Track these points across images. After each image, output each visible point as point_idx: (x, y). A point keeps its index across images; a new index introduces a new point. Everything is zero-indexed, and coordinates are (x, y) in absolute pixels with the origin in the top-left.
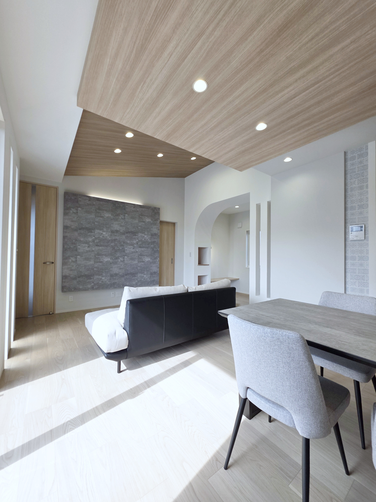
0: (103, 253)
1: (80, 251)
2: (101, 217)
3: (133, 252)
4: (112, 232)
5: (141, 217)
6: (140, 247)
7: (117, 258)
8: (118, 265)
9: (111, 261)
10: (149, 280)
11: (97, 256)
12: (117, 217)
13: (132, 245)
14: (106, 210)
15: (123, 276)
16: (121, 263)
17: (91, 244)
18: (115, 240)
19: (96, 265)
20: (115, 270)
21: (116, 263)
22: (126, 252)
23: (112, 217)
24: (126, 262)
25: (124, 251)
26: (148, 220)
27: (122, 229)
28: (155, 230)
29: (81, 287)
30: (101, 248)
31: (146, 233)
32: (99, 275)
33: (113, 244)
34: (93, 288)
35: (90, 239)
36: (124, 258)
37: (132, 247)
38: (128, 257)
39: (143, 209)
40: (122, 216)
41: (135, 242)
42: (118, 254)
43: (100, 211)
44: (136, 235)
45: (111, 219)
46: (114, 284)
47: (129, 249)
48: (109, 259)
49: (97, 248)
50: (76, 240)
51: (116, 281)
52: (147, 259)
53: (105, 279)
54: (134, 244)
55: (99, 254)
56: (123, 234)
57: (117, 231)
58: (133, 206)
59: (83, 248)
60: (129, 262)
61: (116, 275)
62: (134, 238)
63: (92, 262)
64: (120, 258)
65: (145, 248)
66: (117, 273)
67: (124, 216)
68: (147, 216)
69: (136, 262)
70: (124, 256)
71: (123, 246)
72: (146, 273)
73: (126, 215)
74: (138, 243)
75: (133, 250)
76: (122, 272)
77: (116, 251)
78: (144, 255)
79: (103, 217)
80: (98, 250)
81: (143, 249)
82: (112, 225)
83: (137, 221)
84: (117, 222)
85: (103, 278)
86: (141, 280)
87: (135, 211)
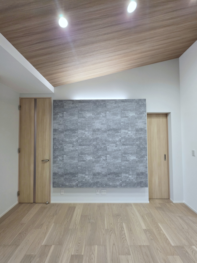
0: (85, 153)
1: (65, 151)
2: (84, 117)
3: (115, 151)
4: (94, 131)
5: (123, 112)
6: (123, 145)
7: (99, 157)
8: (101, 164)
9: (94, 160)
10: (135, 181)
11: (80, 155)
12: (98, 116)
13: (114, 142)
14: (88, 111)
15: (106, 176)
16: (104, 162)
17: (75, 143)
18: (97, 139)
19: (80, 164)
20: (97, 168)
21: (98, 162)
22: (109, 150)
23: (93, 116)
24: (108, 161)
25: (106, 150)
26: (132, 114)
27: (104, 127)
28: (140, 124)
29: (67, 184)
30: (83, 147)
31: (130, 129)
32: (83, 173)
33: (95, 143)
34: (77, 186)
35: (74, 140)
36: (106, 157)
37: (114, 145)
38: (110, 155)
39: (126, 103)
40: (103, 114)
41: (117, 139)
42: (100, 153)
43: (82, 112)
44: (118, 132)
45: (93, 119)
46: (97, 183)
47: (111, 147)
48: (92, 158)
49: (80, 147)
50: (63, 141)
51: (99, 180)
52: (133, 158)
53: (88, 177)
54: (117, 141)
55: (82, 153)
56: (105, 132)
57: (98, 130)
58: (114, 102)
59: (68, 148)
60: (112, 161)
61: (99, 174)
62: (116, 136)
63: (76, 161)
64: (103, 157)
65: (129, 145)
66: (100, 172)
67: (106, 113)
68: (130, 110)
69: (119, 161)
70: (107, 154)
71: (104, 144)
72: (131, 173)
73: (107, 112)
74: (121, 141)
75: (116, 148)
76: (104, 171)
77: (98, 150)
78: (128, 154)
79: (85, 117)
80: (81, 149)
81: (127, 147)
82: (93, 124)
83: (119, 117)
84: (98, 121)
85: (87, 177)
86: (125, 181)
87: (116, 107)
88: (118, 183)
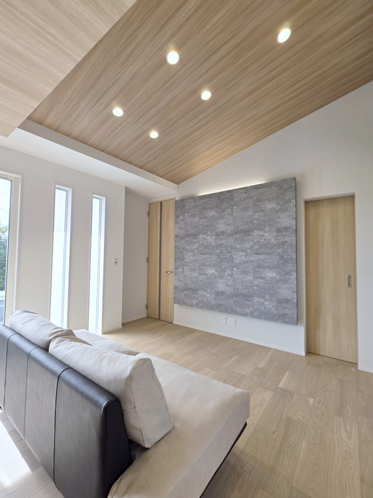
0: (207, 264)
1: (186, 260)
3: (245, 262)
4: (217, 235)
5: (256, 204)
6: (257, 254)
7: (223, 270)
8: (225, 281)
9: (216, 273)
10: (274, 311)
12: (223, 214)
13: (243, 250)
14: (210, 208)
15: (231, 297)
16: (229, 278)
17: (196, 252)
18: (221, 245)
19: (201, 278)
20: (221, 286)
21: (221, 277)
22: (236, 261)
23: (217, 215)
24: (235, 276)
25: (232, 261)
26: (270, 206)
27: (230, 229)
28: (286, 220)
29: (187, 302)
30: (205, 256)
31: (267, 229)
32: (204, 291)
33: (218, 251)
34: (197, 306)
36: (232, 270)
37: (244, 254)
38: (238, 269)
39: (261, 190)
40: (229, 211)
41: (248, 246)
42: (225, 265)
43: (204, 211)
44: (250, 235)
45: (216, 218)
46: (221, 305)
47: (239, 257)
48: (214, 271)
49: (202, 257)
50: (183, 249)
51: (223, 302)
52: (270, 274)
53: (210, 297)
54: (247, 249)
55: (203, 265)
56: (231, 235)
57: (223, 233)
58: (244, 191)
59: (189, 257)
60: (240, 276)
61: (223, 293)
63: (197, 274)
64: (228, 270)
65: (265, 254)
66: (224, 291)
67: (232, 209)
68: (268, 200)
69: (250, 278)
70: (233, 267)
71: (230, 252)
72: (268, 298)
73: (235, 207)
74: (253, 248)
75: (245, 259)
76: (230, 291)
77: (222, 260)
78: (264, 267)
79: (206, 217)
80: (202, 259)
81: (261, 257)
82: (216, 226)
83: (250, 213)
84: (223, 221)
85: (208, 295)
86: (259, 309)
87: (247, 198)
88: (248, 311)
